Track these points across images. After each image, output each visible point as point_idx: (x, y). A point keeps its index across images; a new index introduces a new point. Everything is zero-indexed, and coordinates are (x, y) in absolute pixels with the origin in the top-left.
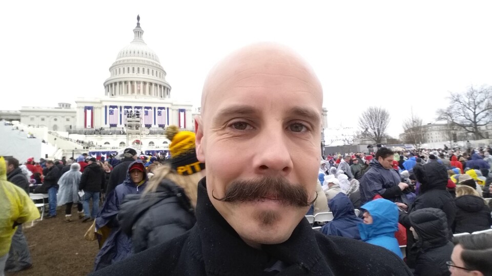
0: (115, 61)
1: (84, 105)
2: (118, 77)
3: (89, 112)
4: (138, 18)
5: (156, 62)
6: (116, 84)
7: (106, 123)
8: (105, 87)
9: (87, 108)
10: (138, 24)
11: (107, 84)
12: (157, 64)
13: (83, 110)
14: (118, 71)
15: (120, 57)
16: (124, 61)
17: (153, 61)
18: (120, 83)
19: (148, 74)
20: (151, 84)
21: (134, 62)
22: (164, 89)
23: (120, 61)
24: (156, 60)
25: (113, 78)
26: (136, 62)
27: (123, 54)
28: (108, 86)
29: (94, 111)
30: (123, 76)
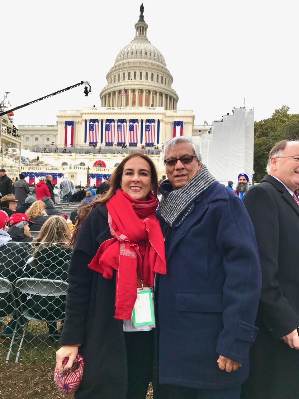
0: (113, 66)
1: (64, 120)
2: (117, 84)
3: (69, 128)
4: (142, 9)
5: (162, 65)
6: (114, 93)
7: (85, 142)
8: (102, 98)
9: (68, 123)
10: (142, 17)
11: (104, 94)
12: (162, 68)
13: (64, 126)
14: (117, 77)
15: (120, 60)
16: (124, 64)
17: (158, 63)
18: (120, 92)
19: (147, 79)
20: (149, 92)
21: (136, 65)
22: (166, 97)
23: (119, 65)
24: (161, 62)
25: (111, 86)
26: (138, 65)
27: (122, 56)
28: (105, 96)
29: (74, 128)
30: (123, 84)
